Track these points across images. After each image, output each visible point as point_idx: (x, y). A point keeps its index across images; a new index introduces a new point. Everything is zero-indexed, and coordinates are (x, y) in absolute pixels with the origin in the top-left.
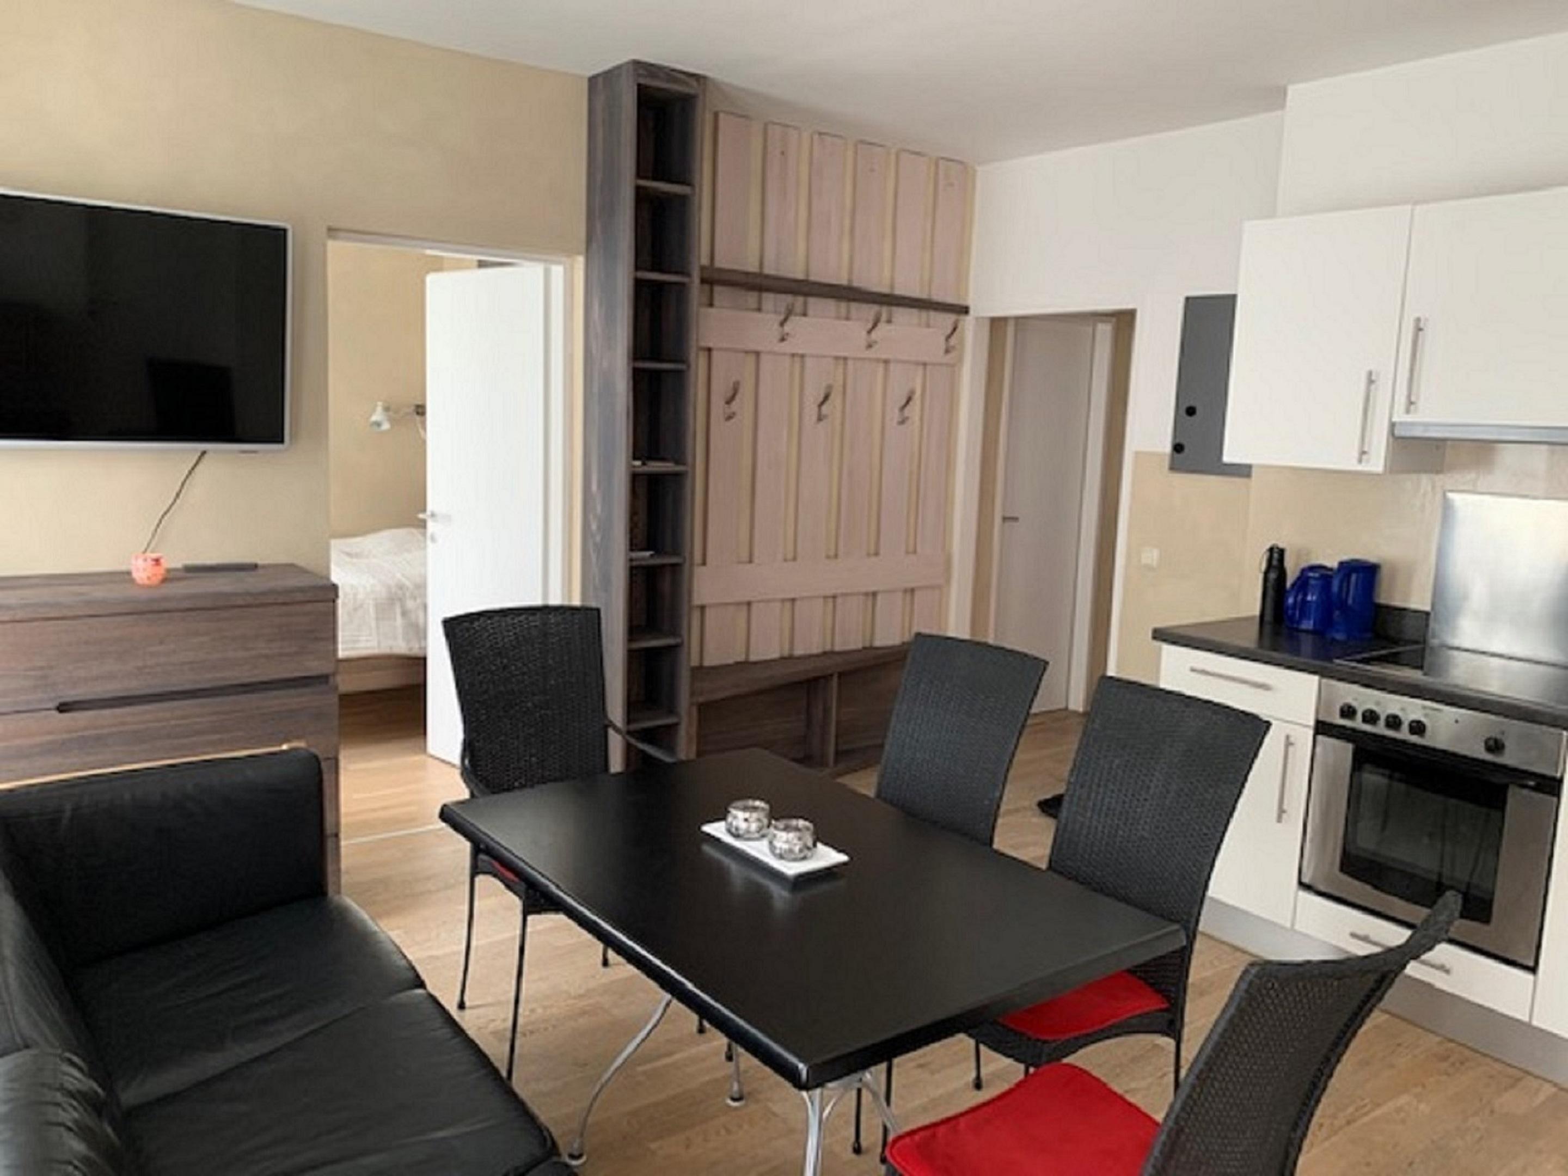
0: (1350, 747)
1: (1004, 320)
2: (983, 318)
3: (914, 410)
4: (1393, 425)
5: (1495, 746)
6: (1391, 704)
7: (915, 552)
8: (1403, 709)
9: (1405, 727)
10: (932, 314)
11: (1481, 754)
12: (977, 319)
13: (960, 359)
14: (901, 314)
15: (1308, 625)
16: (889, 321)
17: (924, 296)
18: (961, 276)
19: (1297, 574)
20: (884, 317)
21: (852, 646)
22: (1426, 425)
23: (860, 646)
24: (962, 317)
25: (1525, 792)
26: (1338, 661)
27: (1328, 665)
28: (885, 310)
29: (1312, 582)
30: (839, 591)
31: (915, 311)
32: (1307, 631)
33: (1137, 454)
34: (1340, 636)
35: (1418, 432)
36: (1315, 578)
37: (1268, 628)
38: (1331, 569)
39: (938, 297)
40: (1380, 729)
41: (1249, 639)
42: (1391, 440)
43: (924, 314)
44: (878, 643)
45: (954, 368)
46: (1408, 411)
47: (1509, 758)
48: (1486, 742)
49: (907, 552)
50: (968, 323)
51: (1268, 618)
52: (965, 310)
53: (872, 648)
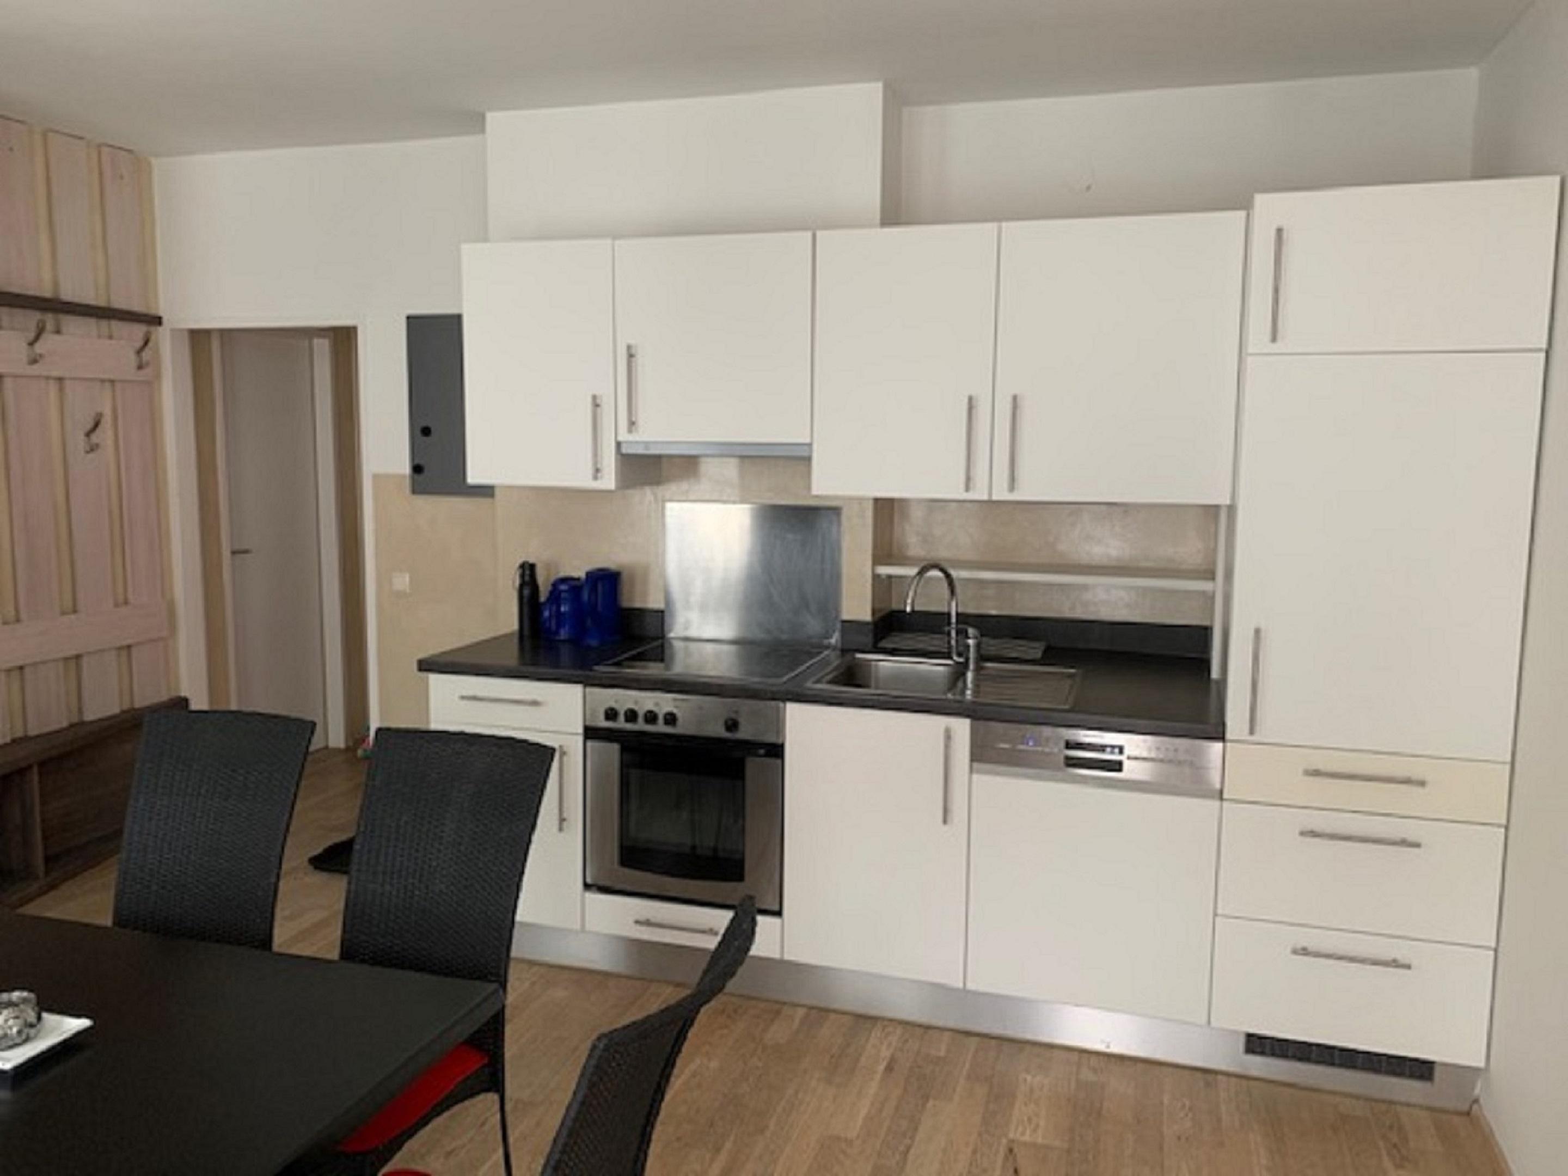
0: (615, 747)
1: (207, 332)
2: (181, 330)
3: (105, 435)
4: (619, 445)
5: (732, 725)
6: (646, 701)
7: (126, 602)
8: (657, 704)
9: (661, 720)
10: (115, 324)
11: (721, 732)
12: (173, 330)
13: (158, 376)
14: (72, 324)
15: (564, 634)
16: (58, 332)
17: (102, 303)
18: (148, 280)
19: (550, 588)
20: (50, 326)
21: (55, 727)
22: (647, 444)
23: (65, 724)
24: (152, 329)
25: (758, 759)
26: (596, 668)
27: (588, 673)
28: (49, 319)
29: (563, 595)
30: (28, 661)
31: (92, 322)
32: (564, 641)
33: (376, 477)
34: (594, 643)
35: (641, 451)
36: (565, 591)
37: (527, 644)
38: (578, 579)
39: (119, 303)
40: (641, 726)
41: (511, 657)
42: (619, 457)
43: (104, 323)
44: (89, 716)
45: (151, 386)
46: (630, 431)
47: (744, 733)
48: (726, 723)
49: (116, 605)
50: (163, 337)
51: (526, 632)
52: (158, 321)
53: (82, 724)
